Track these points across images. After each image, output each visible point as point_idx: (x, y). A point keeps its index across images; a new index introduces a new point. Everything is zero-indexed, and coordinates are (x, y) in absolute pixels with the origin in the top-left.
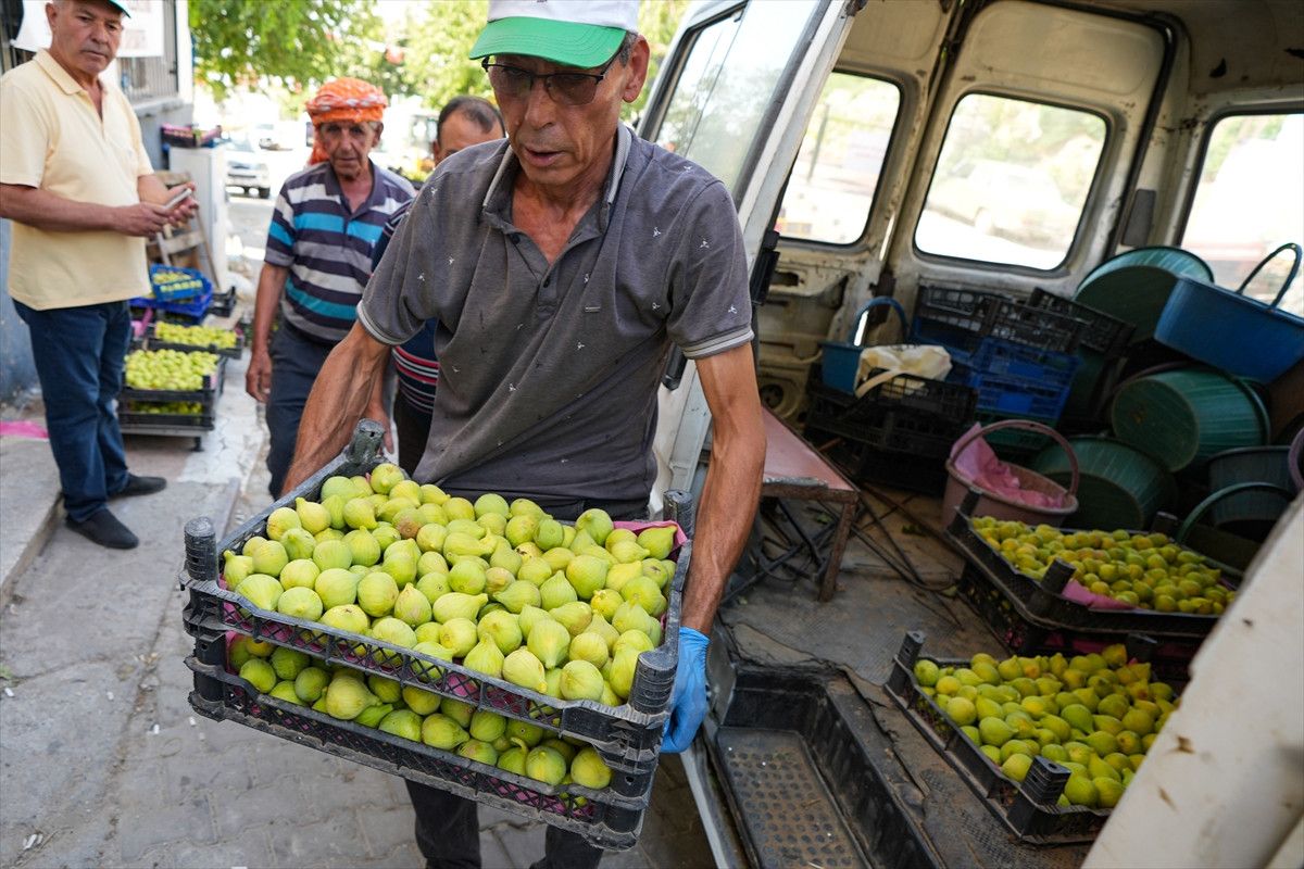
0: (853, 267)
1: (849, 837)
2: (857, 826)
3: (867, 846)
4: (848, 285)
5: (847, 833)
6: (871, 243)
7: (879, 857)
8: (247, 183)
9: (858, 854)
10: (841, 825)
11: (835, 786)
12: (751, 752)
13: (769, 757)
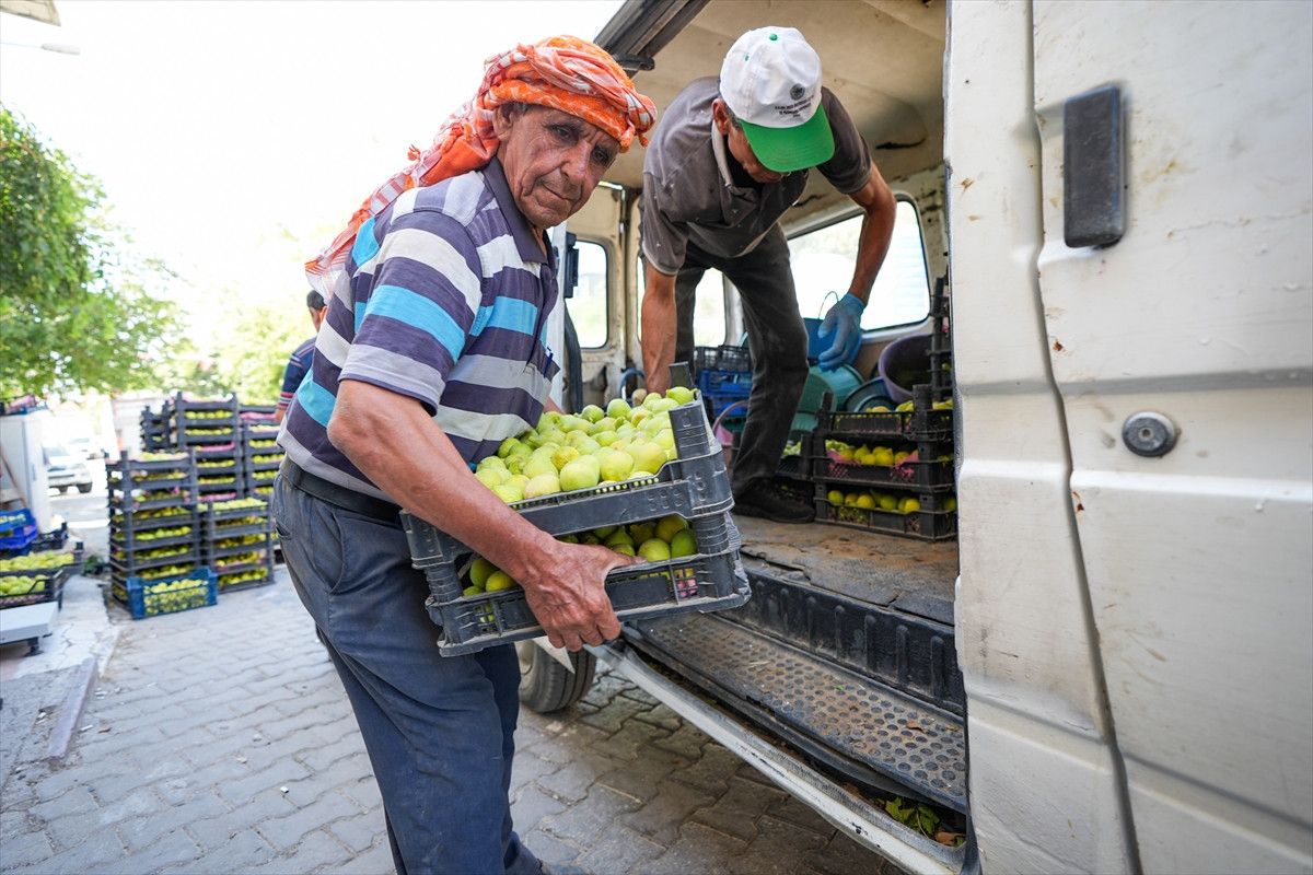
0: (607, 359)
1: (767, 640)
2: (767, 629)
3: (781, 635)
4: (608, 372)
5: (762, 638)
6: (613, 344)
7: (793, 635)
8: (62, 482)
9: (778, 644)
10: (756, 637)
11: (738, 618)
12: (668, 628)
13: (683, 626)
